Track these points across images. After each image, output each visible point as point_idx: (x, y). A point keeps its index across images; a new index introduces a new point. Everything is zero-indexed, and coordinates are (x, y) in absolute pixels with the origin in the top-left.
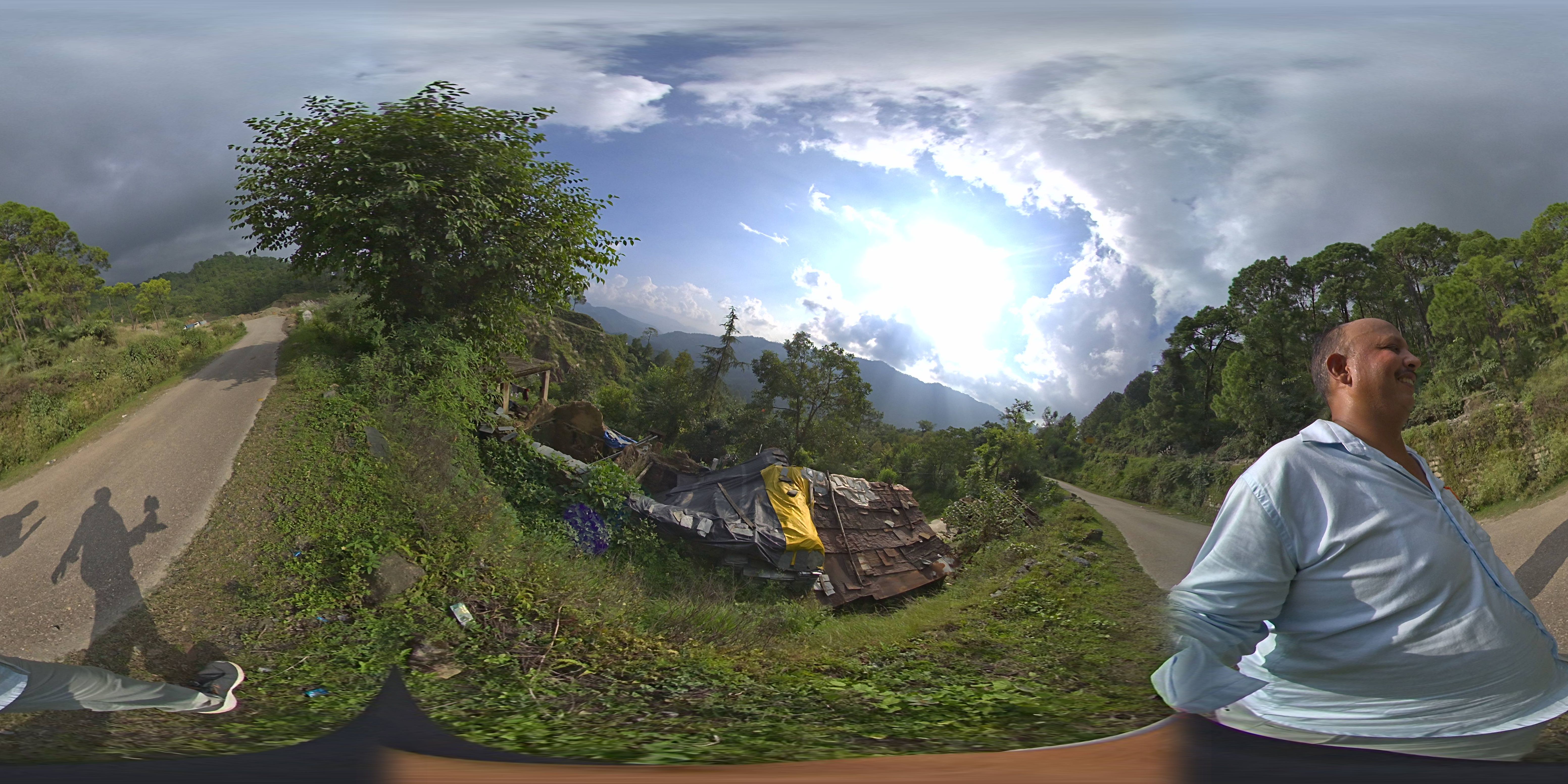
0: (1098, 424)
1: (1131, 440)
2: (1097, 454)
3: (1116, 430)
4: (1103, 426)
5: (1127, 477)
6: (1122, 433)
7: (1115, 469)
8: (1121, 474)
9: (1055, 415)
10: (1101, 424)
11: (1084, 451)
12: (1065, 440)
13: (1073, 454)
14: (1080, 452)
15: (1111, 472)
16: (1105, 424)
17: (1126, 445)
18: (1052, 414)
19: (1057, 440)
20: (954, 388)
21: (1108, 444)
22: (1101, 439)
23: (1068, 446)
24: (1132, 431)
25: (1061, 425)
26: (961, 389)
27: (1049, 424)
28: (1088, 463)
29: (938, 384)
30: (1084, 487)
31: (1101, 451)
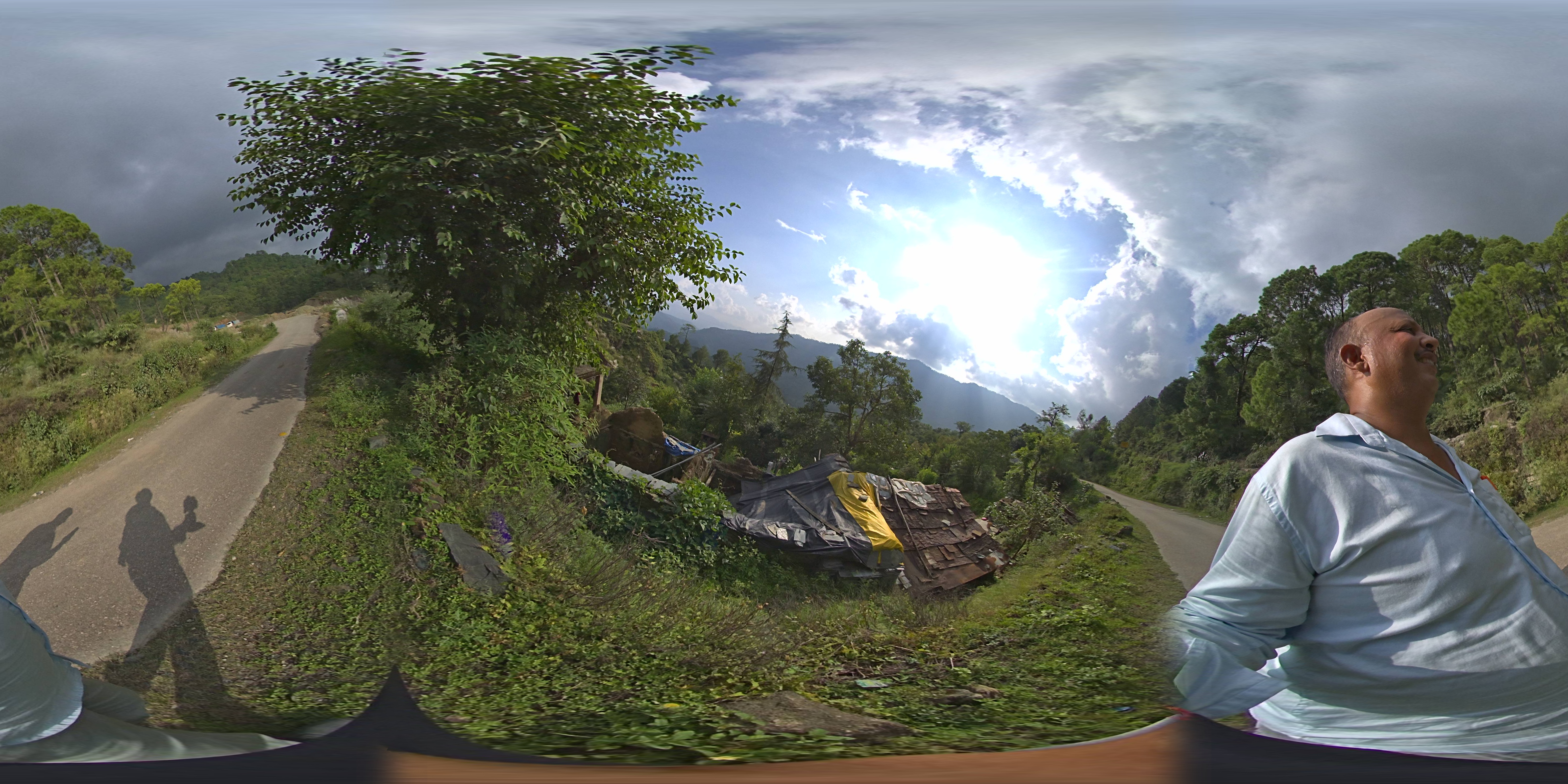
0: (1132, 428)
1: (1165, 445)
2: (1131, 458)
3: (1150, 434)
4: (1137, 431)
5: (1160, 480)
6: (1156, 438)
7: (1148, 473)
8: (1154, 478)
9: (1091, 418)
10: (1135, 428)
11: (1119, 454)
12: (1100, 443)
13: (1108, 458)
14: (1115, 456)
15: (1145, 476)
16: (1140, 428)
17: (1160, 449)
18: (1087, 416)
19: (1092, 443)
20: (990, 388)
21: (1143, 448)
22: (1135, 443)
23: (1103, 450)
24: (1166, 436)
25: (1096, 428)
26: (996, 390)
27: (1084, 427)
28: (1123, 467)
29: (974, 384)
30: (1118, 490)
31: (1135, 456)
